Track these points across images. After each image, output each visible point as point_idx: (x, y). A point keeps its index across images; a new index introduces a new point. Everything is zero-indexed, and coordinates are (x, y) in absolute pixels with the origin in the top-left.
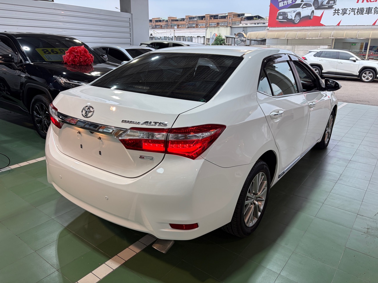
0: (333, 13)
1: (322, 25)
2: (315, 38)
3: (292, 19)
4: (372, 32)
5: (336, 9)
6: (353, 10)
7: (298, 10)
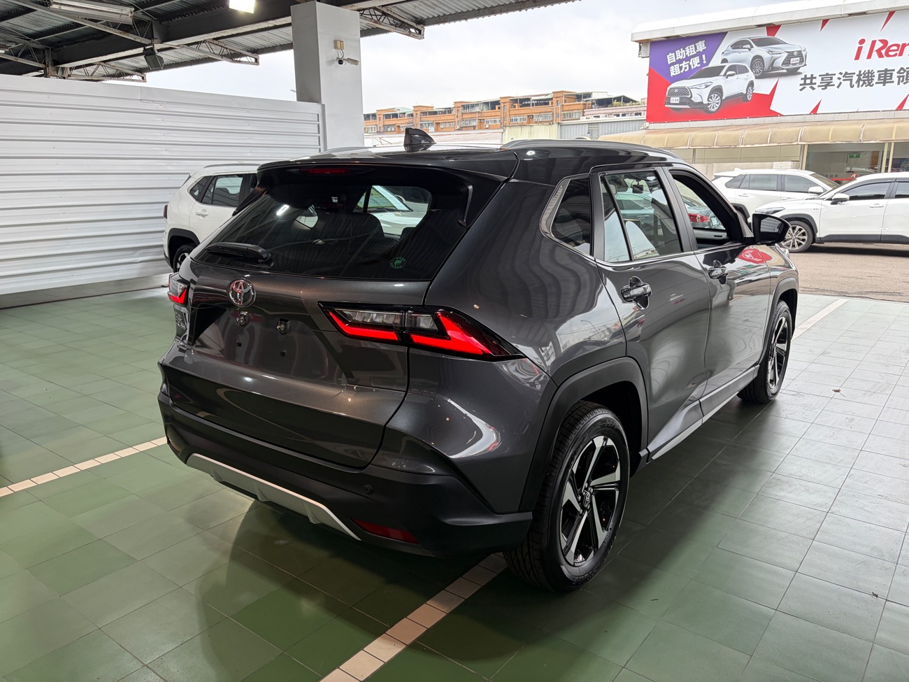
0: (801, 85)
1: (776, 114)
2: (759, 144)
3: (702, 103)
4: (896, 125)
5: (806, 76)
6: (847, 76)
7: (716, 81)
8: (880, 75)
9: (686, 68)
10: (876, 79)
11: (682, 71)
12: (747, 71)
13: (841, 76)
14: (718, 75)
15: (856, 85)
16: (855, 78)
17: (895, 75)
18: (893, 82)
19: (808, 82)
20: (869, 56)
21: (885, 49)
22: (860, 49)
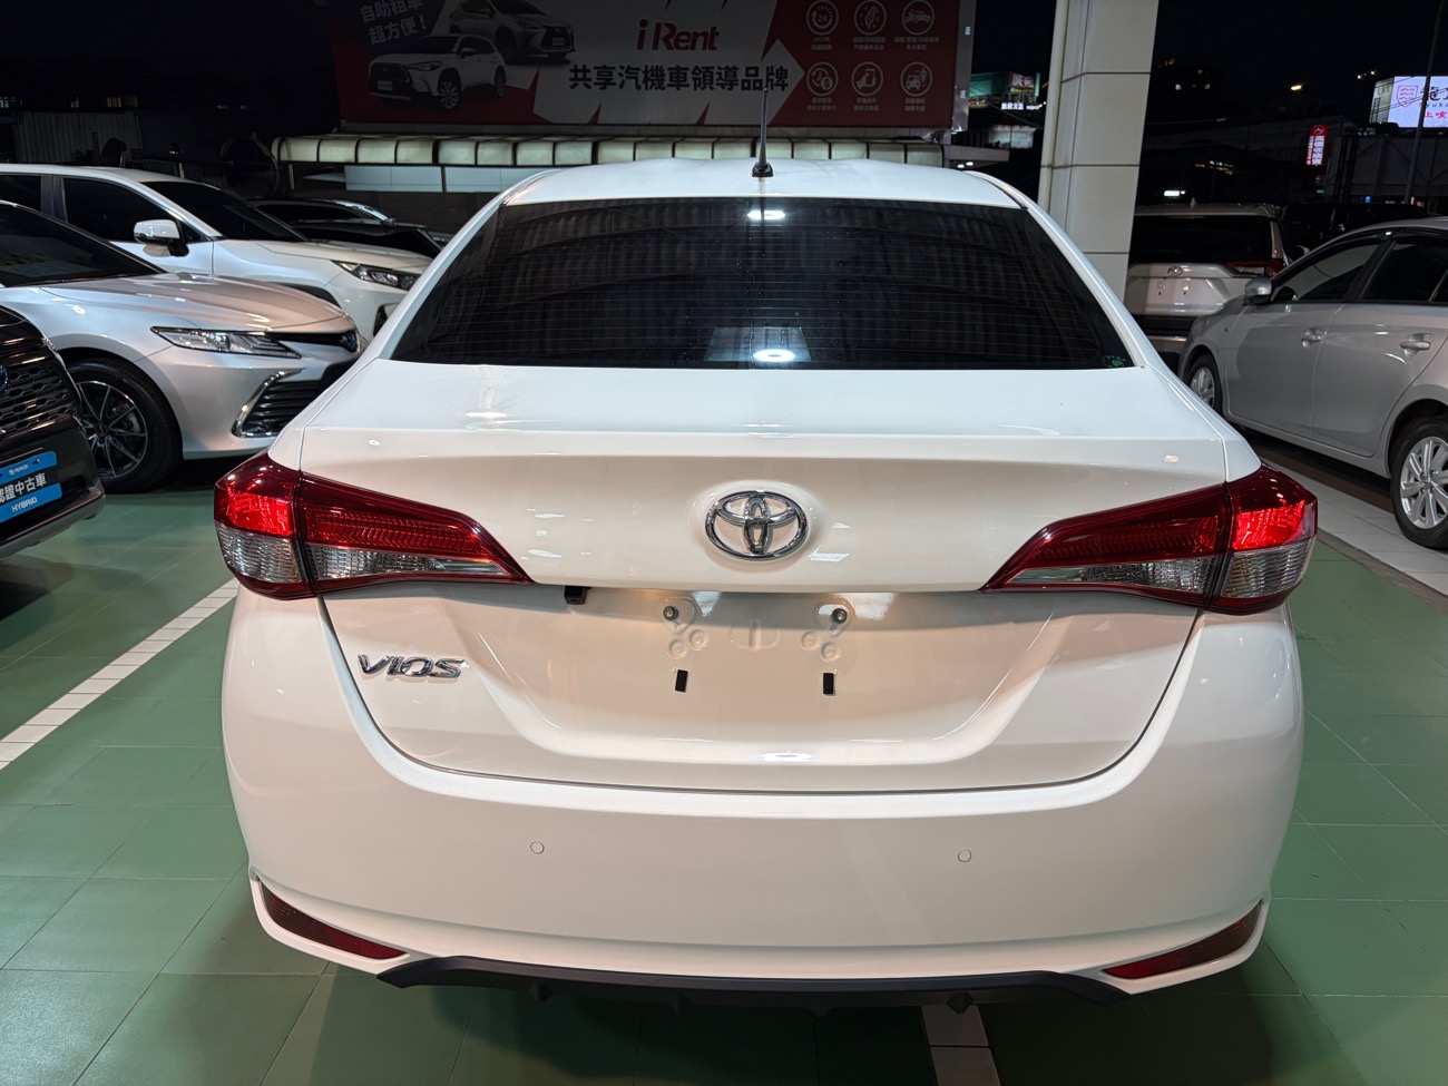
0: (571, 79)
3: (430, 93)
5: (576, 66)
6: (631, 72)
7: (449, 61)
8: (671, 74)
9: (394, 33)
10: (667, 78)
11: (390, 38)
12: (493, 51)
13: (623, 72)
14: (449, 52)
15: (643, 86)
16: (641, 77)
17: (690, 76)
18: (688, 86)
19: (580, 76)
20: (655, 47)
21: (674, 38)
22: (642, 34)
